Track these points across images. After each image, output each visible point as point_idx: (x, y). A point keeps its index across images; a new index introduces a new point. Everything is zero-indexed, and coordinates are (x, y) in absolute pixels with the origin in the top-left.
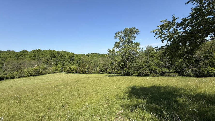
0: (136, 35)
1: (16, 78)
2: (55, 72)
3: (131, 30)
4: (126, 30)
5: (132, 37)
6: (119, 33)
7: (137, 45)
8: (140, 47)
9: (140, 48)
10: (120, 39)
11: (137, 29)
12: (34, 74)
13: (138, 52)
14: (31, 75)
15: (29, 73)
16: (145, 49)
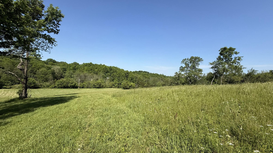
0: (199, 63)
1: (85, 88)
2: (112, 87)
3: (196, 58)
4: (192, 58)
5: (197, 64)
6: (186, 59)
7: (200, 70)
8: (202, 72)
9: (203, 74)
10: (186, 64)
11: (202, 59)
12: (98, 86)
13: (200, 77)
14: (95, 87)
15: (94, 85)
16: (206, 75)
